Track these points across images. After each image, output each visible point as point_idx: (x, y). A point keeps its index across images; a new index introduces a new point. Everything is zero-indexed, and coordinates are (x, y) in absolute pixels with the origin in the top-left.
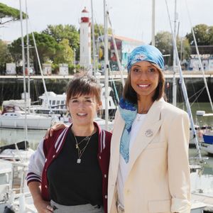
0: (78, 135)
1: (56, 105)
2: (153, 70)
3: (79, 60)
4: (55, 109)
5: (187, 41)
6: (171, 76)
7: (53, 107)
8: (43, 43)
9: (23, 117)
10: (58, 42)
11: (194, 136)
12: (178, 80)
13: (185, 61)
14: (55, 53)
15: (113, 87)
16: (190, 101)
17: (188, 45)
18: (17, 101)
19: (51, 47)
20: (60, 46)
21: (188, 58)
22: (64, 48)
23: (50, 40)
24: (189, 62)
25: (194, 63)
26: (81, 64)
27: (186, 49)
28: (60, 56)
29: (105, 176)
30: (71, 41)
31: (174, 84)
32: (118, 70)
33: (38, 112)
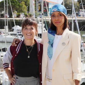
0: (27, 45)
1: (20, 31)
2: (61, 15)
3: (29, 11)
4: (19, 33)
5: (78, 3)
6: (71, 19)
7: (18, 33)
8: (13, 4)
9: (4, 37)
10: (20, 3)
11: (82, 46)
12: (74, 21)
13: (77, 12)
14: (18, 8)
15: (45, 24)
16: (80, 30)
17: (78, 5)
18: (2, 30)
19: (17, 5)
20: (21, 5)
21: (79, 11)
22: (22, 6)
23: (16, 2)
24: (79, 12)
25: (81, 13)
26: (30, 13)
27: (78, 7)
28: (20, 9)
29: (40, 64)
30: (26, 3)
31: (73, 22)
32: (47, 16)
33: (12, 35)
